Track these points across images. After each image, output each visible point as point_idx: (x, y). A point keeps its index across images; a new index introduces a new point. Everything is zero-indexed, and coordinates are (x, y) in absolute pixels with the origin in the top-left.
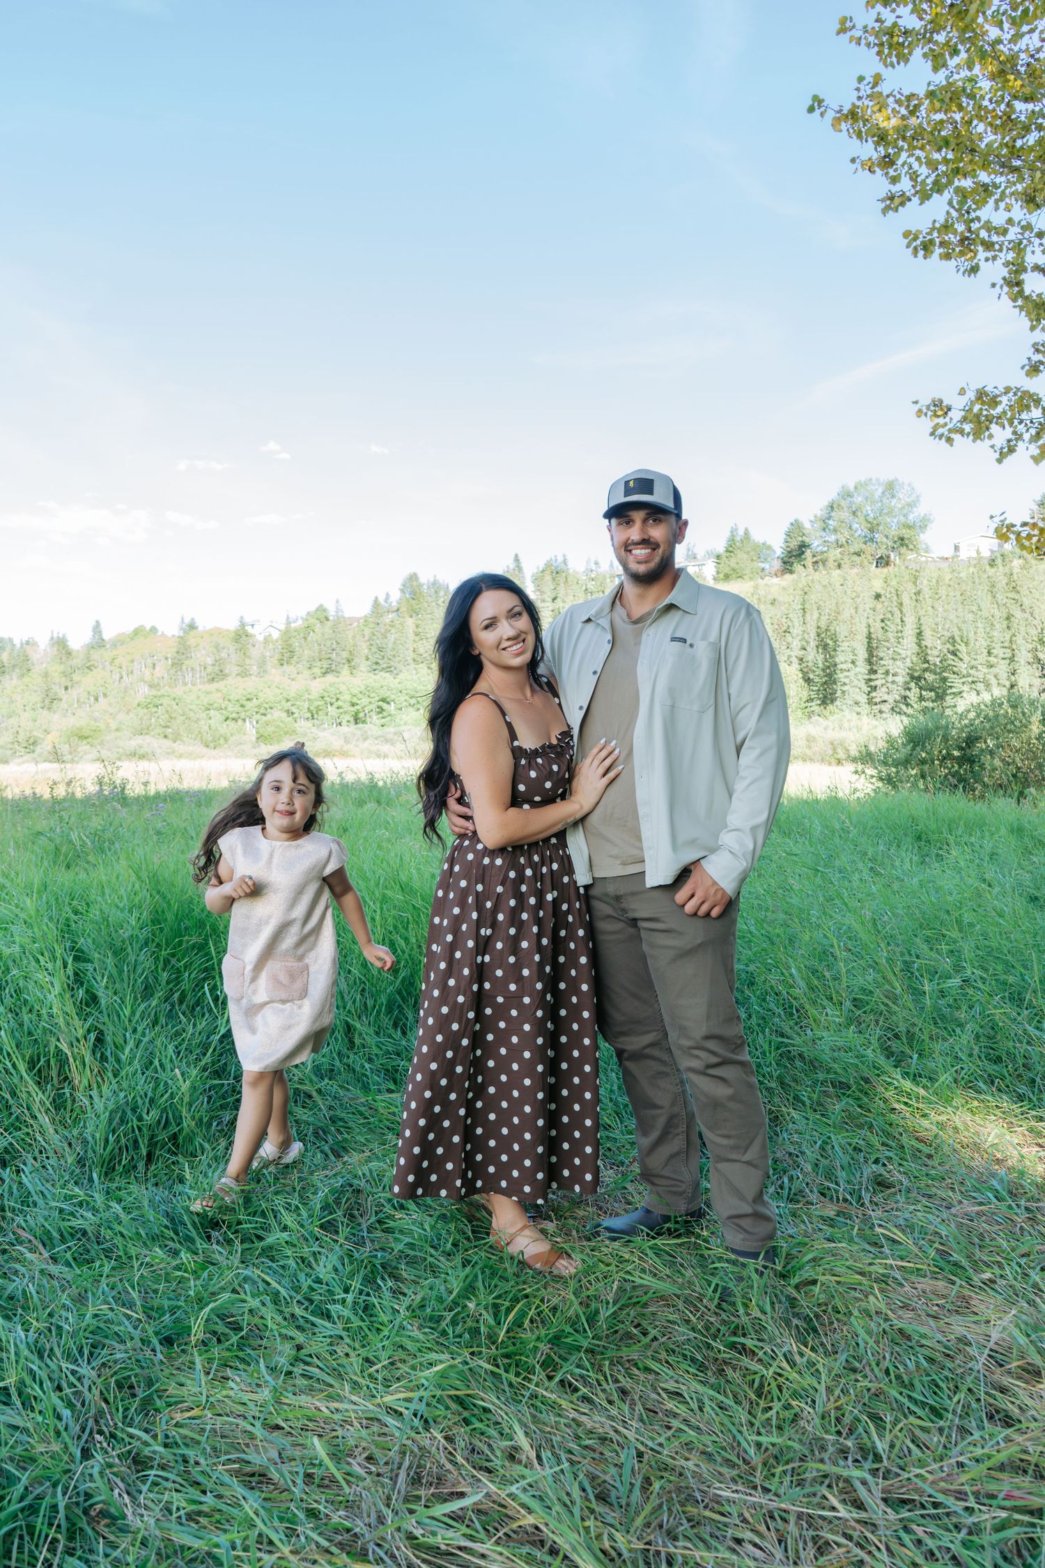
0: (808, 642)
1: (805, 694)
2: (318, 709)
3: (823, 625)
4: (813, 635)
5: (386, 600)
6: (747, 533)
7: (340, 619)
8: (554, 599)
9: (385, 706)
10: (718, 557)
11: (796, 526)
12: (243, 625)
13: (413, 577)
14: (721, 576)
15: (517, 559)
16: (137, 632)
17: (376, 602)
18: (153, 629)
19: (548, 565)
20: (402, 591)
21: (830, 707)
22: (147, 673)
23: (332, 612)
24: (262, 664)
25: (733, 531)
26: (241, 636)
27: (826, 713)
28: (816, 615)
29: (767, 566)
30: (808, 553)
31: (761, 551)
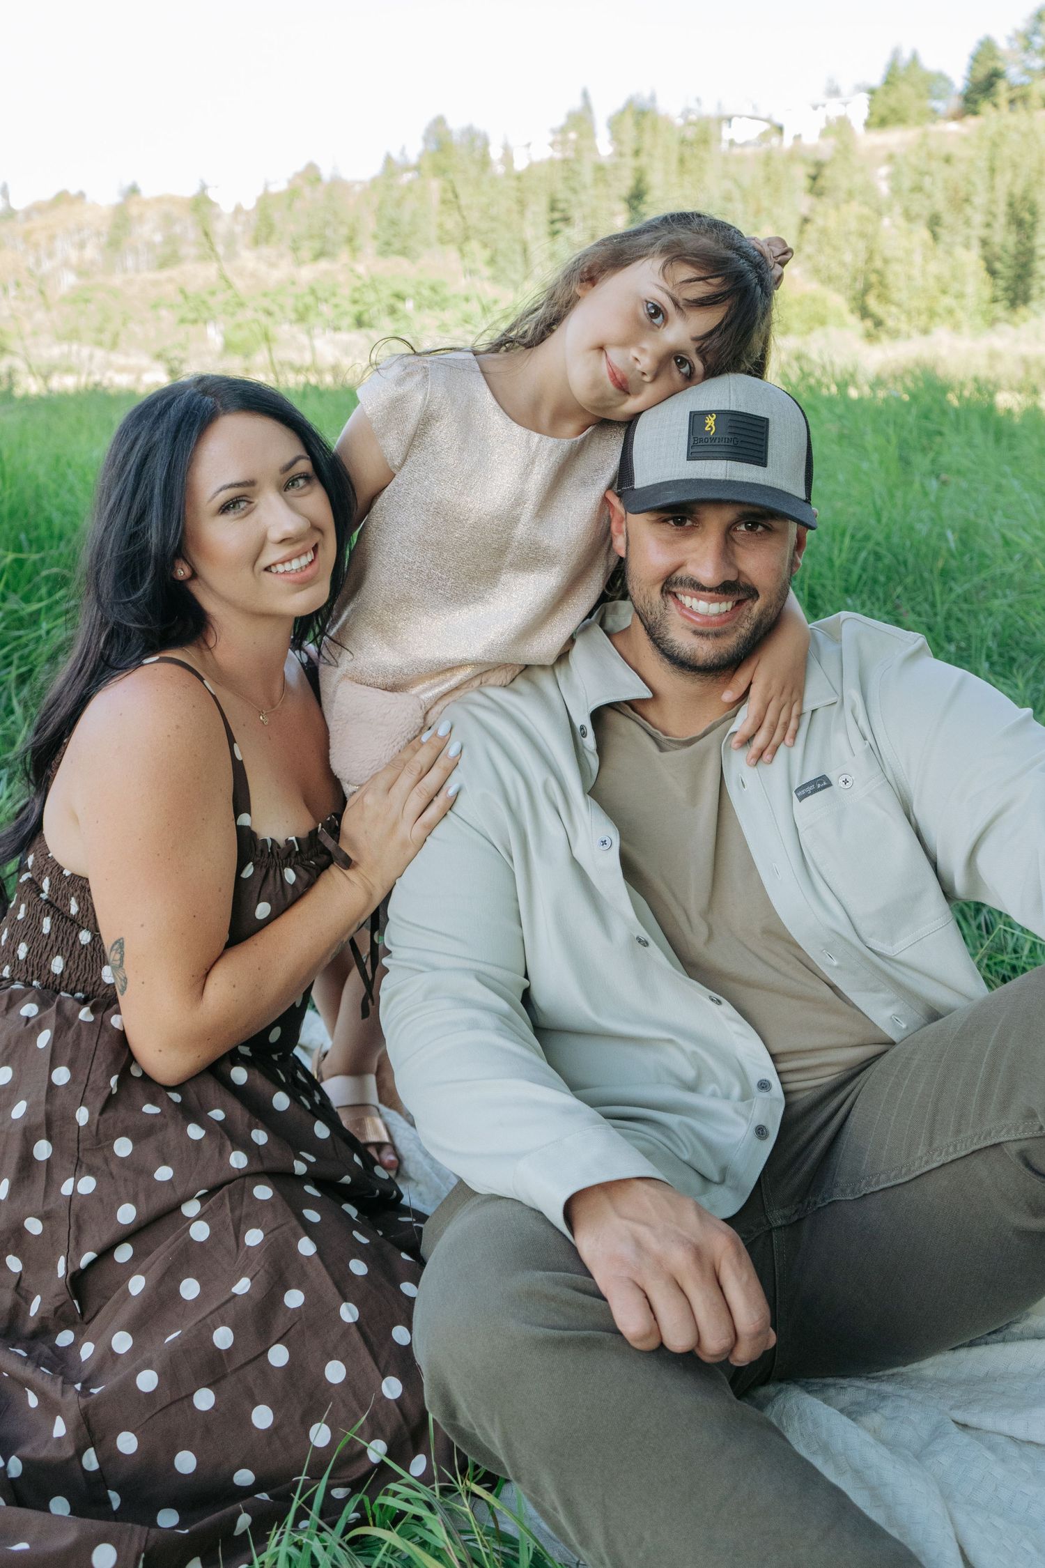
0: (994, 215)
1: (987, 293)
2: (307, 308)
3: (1018, 191)
4: (1001, 209)
5: (403, 152)
6: (915, 58)
7: (337, 184)
8: (637, 153)
9: (399, 305)
10: (872, 92)
11: (987, 48)
12: (204, 188)
13: (439, 122)
14: (875, 119)
15: (585, 95)
16: (62, 198)
17: (388, 160)
18: (81, 195)
19: (630, 103)
20: (426, 140)
21: (1022, 311)
22: (74, 255)
23: (326, 174)
24: (231, 241)
25: (896, 53)
26: (201, 204)
27: (1016, 319)
28: (1008, 176)
29: (940, 105)
30: (1001, 86)
31: (933, 84)
